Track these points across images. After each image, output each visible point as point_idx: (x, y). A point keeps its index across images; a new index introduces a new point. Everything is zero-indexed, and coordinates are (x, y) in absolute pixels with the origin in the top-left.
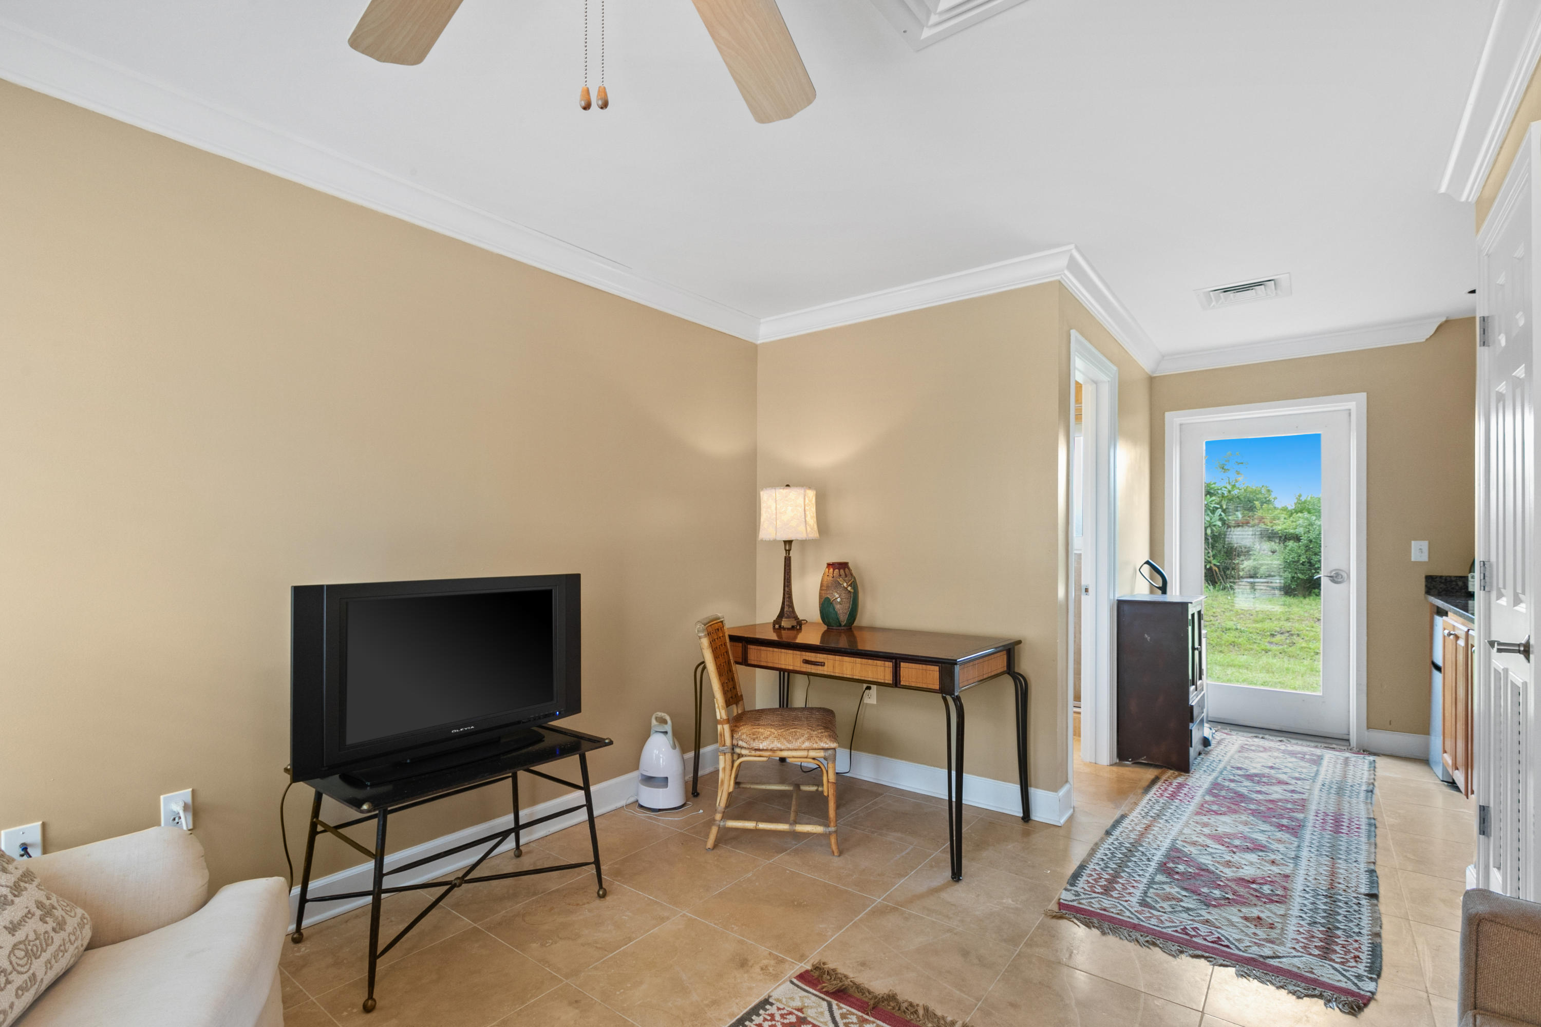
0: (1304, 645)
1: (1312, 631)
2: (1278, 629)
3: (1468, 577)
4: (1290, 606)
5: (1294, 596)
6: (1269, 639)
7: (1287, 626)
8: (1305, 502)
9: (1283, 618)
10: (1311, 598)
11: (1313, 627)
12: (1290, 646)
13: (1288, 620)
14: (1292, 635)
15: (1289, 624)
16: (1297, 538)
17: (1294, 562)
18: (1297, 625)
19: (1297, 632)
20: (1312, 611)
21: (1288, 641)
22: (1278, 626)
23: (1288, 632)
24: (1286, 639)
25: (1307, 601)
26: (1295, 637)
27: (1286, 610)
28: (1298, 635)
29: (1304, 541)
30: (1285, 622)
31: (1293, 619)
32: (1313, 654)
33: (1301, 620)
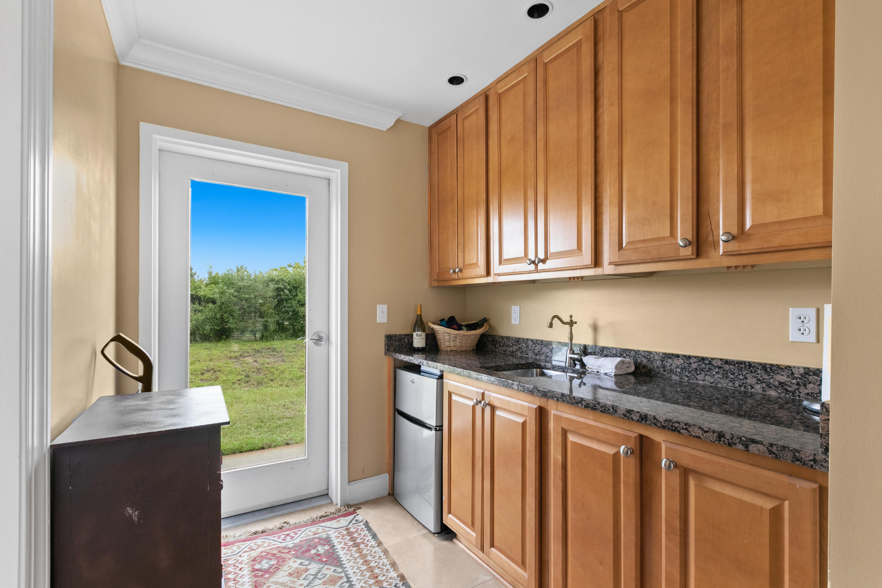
0: (225, 378)
1: (227, 366)
2: (205, 368)
3: (412, 335)
4: (210, 349)
5: (211, 342)
6: (200, 377)
7: (212, 364)
8: (215, 277)
9: (207, 360)
10: (222, 342)
11: (228, 364)
12: (216, 381)
13: (211, 360)
14: (215, 371)
15: (213, 363)
16: (214, 302)
17: (212, 318)
18: (217, 363)
19: (219, 369)
20: (225, 352)
21: (213, 377)
22: (205, 365)
23: (213, 369)
24: (212, 375)
25: (219, 344)
26: (217, 373)
27: (209, 353)
28: (220, 371)
29: (218, 303)
30: (210, 362)
31: (214, 359)
32: (231, 384)
33: (219, 359)
